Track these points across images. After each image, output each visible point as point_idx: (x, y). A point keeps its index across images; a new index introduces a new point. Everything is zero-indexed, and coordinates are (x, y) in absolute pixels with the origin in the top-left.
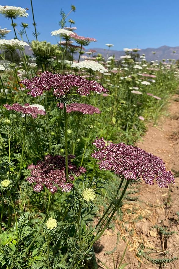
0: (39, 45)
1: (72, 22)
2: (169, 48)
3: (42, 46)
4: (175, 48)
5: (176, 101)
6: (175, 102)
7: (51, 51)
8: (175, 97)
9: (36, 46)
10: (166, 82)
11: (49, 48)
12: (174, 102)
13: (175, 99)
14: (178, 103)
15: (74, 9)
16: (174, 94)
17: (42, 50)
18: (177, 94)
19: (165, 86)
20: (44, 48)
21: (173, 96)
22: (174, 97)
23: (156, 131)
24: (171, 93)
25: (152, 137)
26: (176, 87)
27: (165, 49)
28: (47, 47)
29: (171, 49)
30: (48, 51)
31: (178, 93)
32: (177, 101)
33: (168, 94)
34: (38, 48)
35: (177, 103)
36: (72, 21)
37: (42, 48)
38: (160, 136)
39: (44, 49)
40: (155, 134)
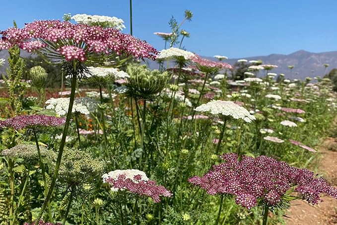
0: (141, 74)
1: (185, 35)
2: (309, 54)
3: (145, 75)
4: (319, 55)
5: (331, 149)
6: (331, 152)
7: (157, 83)
8: (330, 142)
9: (135, 74)
10: (314, 117)
11: (156, 79)
12: (328, 152)
13: (329, 147)
14: (335, 153)
15: (189, 16)
16: (326, 136)
17: (144, 81)
18: (331, 136)
19: (312, 124)
20: (147, 78)
21: (324, 140)
22: (327, 142)
23: (304, 206)
24: (321, 135)
25: (299, 220)
26: (330, 124)
27: (302, 56)
28: (152, 78)
29: (313, 57)
30: (154, 83)
31: (333, 134)
32: (335, 151)
33: (317, 138)
34: (139, 78)
35: (333, 154)
36: (185, 33)
37: (145, 79)
38: (313, 217)
39: (148, 80)
40: (303, 213)
